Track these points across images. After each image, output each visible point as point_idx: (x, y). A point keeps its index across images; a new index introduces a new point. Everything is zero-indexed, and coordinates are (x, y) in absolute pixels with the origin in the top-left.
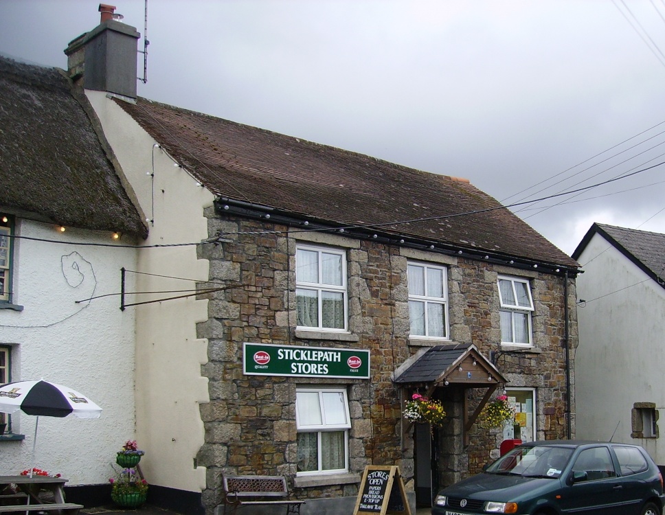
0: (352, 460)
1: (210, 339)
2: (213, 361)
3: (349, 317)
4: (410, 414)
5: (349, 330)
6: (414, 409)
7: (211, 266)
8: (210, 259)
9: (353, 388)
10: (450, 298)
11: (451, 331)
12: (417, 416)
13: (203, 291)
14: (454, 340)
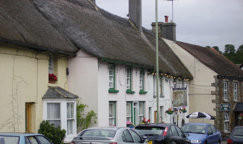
0: (229, 128)
1: (216, 104)
2: (217, 108)
3: (228, 97)
4: (240, 118)
5: (228, 99)
6: (241, 117)
7: (216, 88)
8: (216, 87)
9: (229, 112)
10: (237, 90)
11: (238, 98)
12: (241, 119)
13: (213, 93)
14: (238, 100)
